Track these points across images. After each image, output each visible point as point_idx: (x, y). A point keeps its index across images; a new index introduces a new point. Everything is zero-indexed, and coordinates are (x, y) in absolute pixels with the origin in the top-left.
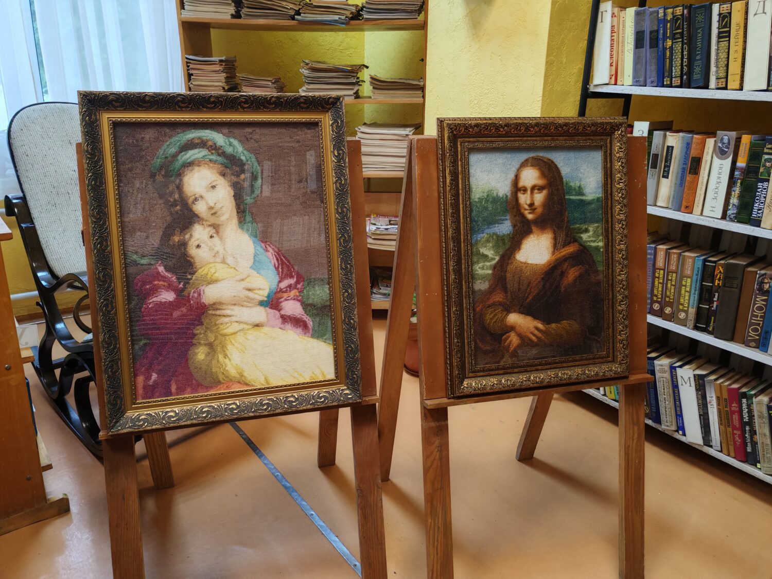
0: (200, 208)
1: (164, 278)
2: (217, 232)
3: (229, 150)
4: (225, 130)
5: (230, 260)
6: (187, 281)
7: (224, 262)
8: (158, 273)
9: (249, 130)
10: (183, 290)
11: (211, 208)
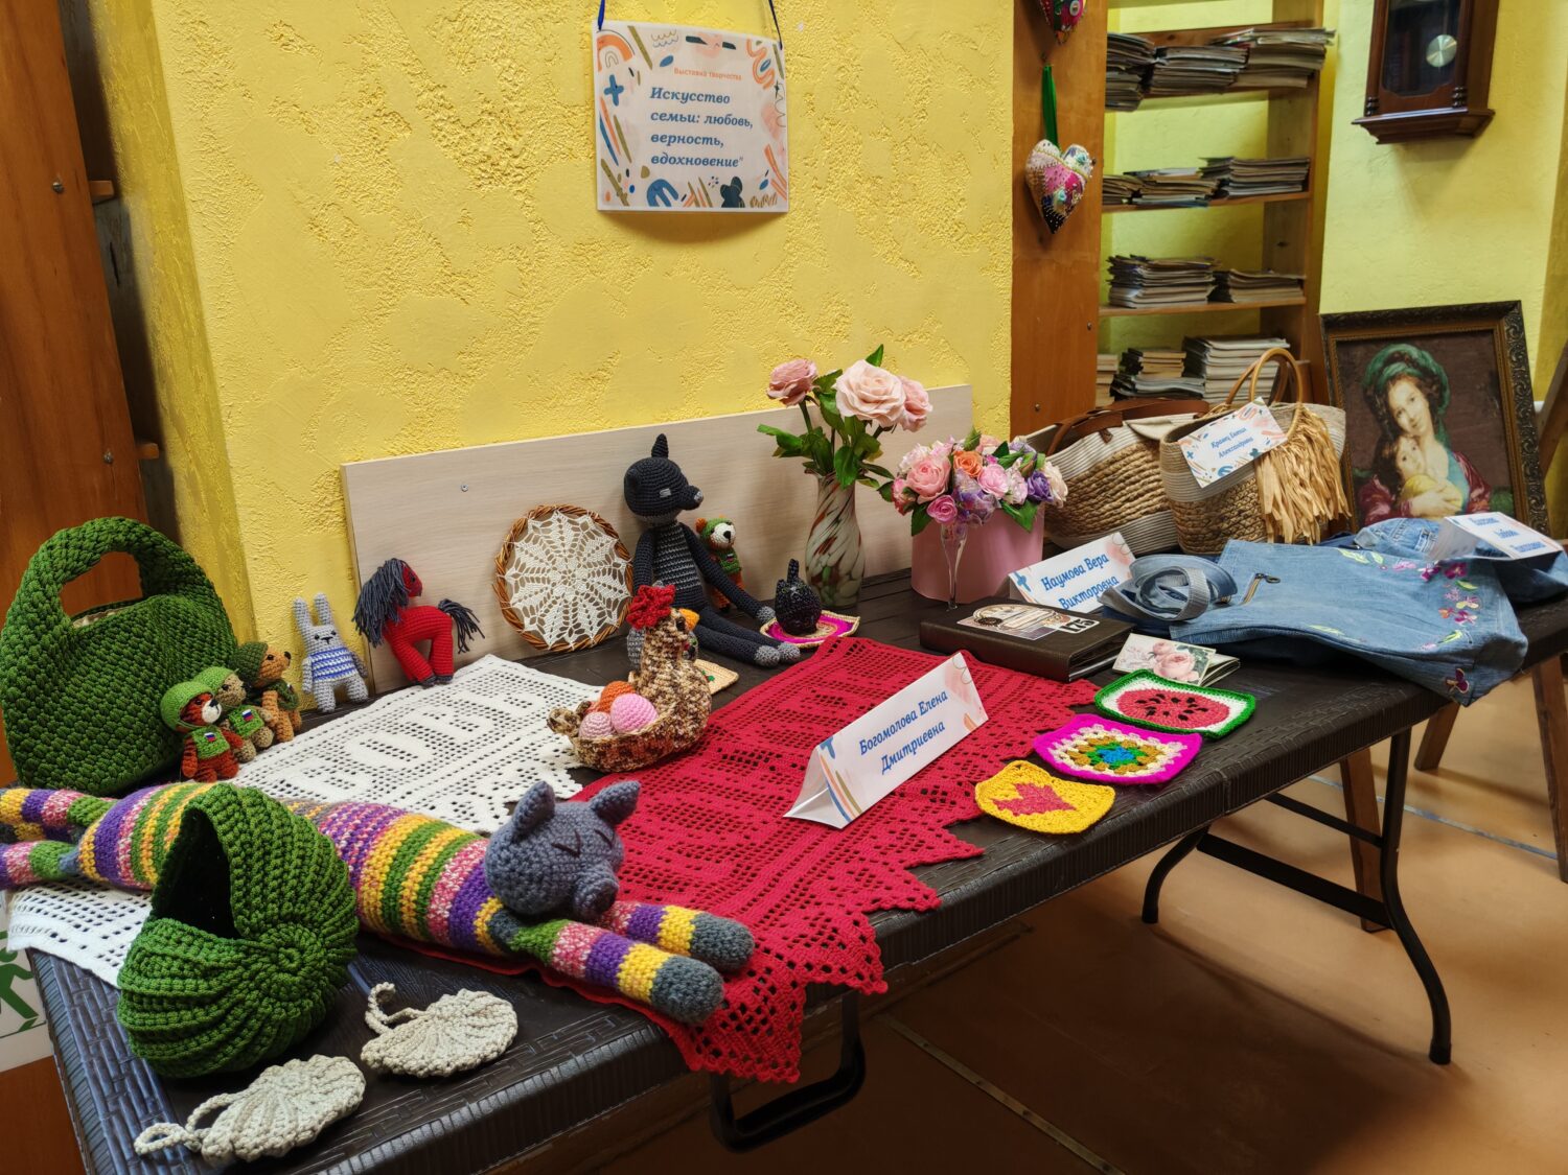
0: (1404, 421)
1: (1381, 492)
2: (1418, 444)
3: (1422, 362)
4: (1418, 343)
5: (1430, 472)
6: (1398, 494)
7: (1425, 474)
8: (1375, 486)
9: (1436, 341)
10: (1395, 502)
11: (1412, 420)
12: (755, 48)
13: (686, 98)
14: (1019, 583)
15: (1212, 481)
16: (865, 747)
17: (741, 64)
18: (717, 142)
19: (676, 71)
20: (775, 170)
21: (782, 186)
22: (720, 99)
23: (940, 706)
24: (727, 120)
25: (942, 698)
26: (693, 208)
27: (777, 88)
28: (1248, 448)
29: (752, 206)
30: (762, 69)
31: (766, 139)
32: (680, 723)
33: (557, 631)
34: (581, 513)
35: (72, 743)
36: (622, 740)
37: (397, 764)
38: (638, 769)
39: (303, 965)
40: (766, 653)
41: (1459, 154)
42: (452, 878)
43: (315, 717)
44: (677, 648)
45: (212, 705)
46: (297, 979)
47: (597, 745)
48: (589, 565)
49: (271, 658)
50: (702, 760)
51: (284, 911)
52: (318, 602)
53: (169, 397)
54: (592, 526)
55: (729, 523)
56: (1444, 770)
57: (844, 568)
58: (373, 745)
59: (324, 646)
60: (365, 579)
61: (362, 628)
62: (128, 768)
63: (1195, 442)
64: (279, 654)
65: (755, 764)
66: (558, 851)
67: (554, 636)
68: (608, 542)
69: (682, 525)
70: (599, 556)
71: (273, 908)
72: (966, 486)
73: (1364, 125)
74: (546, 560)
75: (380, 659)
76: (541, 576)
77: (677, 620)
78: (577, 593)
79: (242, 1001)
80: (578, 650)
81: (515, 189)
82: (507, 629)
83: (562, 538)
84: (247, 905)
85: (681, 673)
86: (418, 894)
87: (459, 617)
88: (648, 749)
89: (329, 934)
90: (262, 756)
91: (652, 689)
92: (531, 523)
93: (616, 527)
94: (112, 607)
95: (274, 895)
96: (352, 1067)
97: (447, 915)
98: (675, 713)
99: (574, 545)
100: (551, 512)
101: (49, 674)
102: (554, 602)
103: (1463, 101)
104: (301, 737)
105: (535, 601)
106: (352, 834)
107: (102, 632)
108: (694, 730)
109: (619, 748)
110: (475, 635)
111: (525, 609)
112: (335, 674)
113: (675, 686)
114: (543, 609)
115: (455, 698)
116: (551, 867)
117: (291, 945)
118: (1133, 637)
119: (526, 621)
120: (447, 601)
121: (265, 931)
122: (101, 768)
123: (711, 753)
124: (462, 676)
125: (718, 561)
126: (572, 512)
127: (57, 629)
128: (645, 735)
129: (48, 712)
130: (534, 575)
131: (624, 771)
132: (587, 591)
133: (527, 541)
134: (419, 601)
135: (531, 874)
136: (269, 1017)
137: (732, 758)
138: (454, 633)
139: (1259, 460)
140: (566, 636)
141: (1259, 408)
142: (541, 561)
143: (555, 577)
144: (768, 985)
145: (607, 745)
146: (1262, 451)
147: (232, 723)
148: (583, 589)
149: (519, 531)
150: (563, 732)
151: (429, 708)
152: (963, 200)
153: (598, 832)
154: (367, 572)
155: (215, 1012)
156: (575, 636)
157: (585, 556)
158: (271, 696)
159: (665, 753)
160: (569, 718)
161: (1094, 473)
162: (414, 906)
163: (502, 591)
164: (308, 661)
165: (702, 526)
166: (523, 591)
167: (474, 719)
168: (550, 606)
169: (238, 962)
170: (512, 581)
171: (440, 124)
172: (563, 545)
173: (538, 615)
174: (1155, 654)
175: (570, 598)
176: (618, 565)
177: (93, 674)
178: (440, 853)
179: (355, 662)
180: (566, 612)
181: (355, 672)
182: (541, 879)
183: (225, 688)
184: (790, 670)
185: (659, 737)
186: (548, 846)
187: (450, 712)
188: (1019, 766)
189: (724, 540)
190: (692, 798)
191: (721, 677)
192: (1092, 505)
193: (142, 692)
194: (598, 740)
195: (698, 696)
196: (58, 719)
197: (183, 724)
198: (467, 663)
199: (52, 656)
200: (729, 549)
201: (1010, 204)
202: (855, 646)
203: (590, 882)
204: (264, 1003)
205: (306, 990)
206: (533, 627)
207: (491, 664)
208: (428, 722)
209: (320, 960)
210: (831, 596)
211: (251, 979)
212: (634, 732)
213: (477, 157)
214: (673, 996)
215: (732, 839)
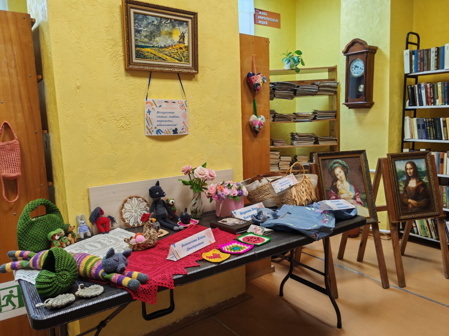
0: (338, 177)
1: (333, 193)
2: (342, 182)
3: (343, 164)
4: (342, 159)
5: (345, 189)
6: (337, 194)
7: (344, 189)
8: (332, 192)
9: (346, 159)
10: (337, 196)
11: (340, 177)
12: (180, 102)
13: (164, 113)
14: (234, 213)
15: (279, 192)
16: (183, 246)
17: (177, 106)
18: (171, 121)
19: (162, 108)
20: (186, 126)
21: (187, 129)
22: (172, 113)
23: (203, 239)
24: (174, 117)
25: (205, 237)
26: (166, 134)
27: (186, 109)
28: (289, 184)
29: (180, 133)
30: (182, 106)
31: (183, 120)
32: (150, 241)
33: (133, 223)
34: (139, 197)
35: (30, 243)
36: (138, 244)
37: (94, 249)
38: (141, 250)
39: (67, 278)
40: (176, 228)
41: (368, 112)
42: (96, 266)
43: (80, 239)
44: (151, 226)
45: (58, 236)
46: (65, 280)
47: (133, 245)
48: (141, 209)
49: (71, 227)
50: (155, 249)
51: (64, 268)
52: (82, 216)
53: (55, 173)
54: (142, 200)
55: (173, 200)
56: (364, 261)
57: (198, 209)
58: (90, 245)
59: (82, 225)
60: (92, 211)
61: (90, 221)
62: (40, 248)
63: (275, 183)
64: (73, 227)
65: (165, 250)
66: (114, 260)
67: (132, 224)
68: (145, 204)
69: (162, 200)
70: (143, 207)
71: (62, 268)
72: (220, 193)
73: (345, 104)
74: (131, 207)
75: (94, 228)
76: (130, 211)
77: (151, 220)
78: (138, 215)
79: (55, 283)
80: (137, 227)
81: (127, 132)
82: (122, 222)
83: (135, 203)
84: (58, 267)
85: (151, 231)
86: (90, 269)
87: (112, 219)
88: (143, 246)
89: (72, 273)
90: (67, 247)
91: (145, 234)
92: (128, 200)
93: (147, 200)
94: (40, 216)
95: (63, 266)
96: (74, 295)
97: (94, 272)
98: (149, 239)
99: (137, 204)
100: (133, 197)
101: (27, 229)
102: (133, 217)
103: (365, 100)
104: (76, 243)
105: (128, 216)
106: (79, 258)
107: (37, 221)
108: (153, 243)
109: (137, 246)
110: (115, 223)
111: (126, 218)
112: (84, 231)
113: (149, 234)
114: (130, 218)
115: (109, 236)
116: (112, 263)
117: (65, 274)
118: (252, 225)
119: (126, 220)
120: (109, 216)
121: (60, 272)
122: (35, 248)
123: (157, 247)
124: (111, 232)
125: (170, 208)
126: (137, 197)
127: (29, 220)
128: (142, 243)
129: (26, 237)
130: (128, 211)
131: (138, 251)
132: (140, 214)
133: (127, 203)
134: (103, 216)
135: (109, 264)
136: (60, 286)
137: (161, 249)
138: (110, 223)
139: (291, 187)
140: (135, 224)
141: (292, 175)
142: (130, 208)
143: (133, 211)
144: (151, 286)
145: (135, 245)
146: (292, 185)
147: (61, 240)
148: (139, 214)
149: (126, 201)
150: (126, 242)
151: (103, 238)
152: (230, 130)
153: (123, 258)
154: (93, 210)
155: (51, 285)
156: (137, 224)
157: (140, 207)
158: (70, 235)
159: (147, 247)
160: (128, 240)
161: (257, 189)
162: (89, 271)
163: (121, 214)
164: (79, 228)
165: (167, 200)
166: (126, 214)
167: (112, 240)
168: (132, 217)
169: (55, 277)
170: (123, 212)
171: (112, 120)
172: (135, 204)
173: (129, 219)
174: (255, 229)
175: (136, 216)
176: (147, 209)
177: (35, 229)
178: (95, 262)
179: (89, 228)
180: (135, 219)
181: (89, 230)
182: (110, 265)
183: (61, 233)
184: (181, 231)
185: (145, 244)
186: (112, 259)
187: (107, 239)
188: (214, 250)
189: (172, 203)
190: (150, 256)
191: (165, 232)
192: (257, 196)
193: (44, 233)
194: (133, 244)
195: (154, 236)
196: (27, 238)
197: (52, 240)
198: (113, 229)
199: (27, 226)
200: (173, 205)
201: (241, 130)
202: (196, 227)
203: (120, 267)
204: (60, 284)
205: (67, 282)
206: (128, 222)
207: (118, 229)
208: (102, 241)
209: (70, 277)
210: (195, 216)
211: (58, 280)
212: (140, 243)
213: (120, 126)
214: (131, 285)
215: (154, 263)
